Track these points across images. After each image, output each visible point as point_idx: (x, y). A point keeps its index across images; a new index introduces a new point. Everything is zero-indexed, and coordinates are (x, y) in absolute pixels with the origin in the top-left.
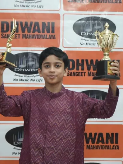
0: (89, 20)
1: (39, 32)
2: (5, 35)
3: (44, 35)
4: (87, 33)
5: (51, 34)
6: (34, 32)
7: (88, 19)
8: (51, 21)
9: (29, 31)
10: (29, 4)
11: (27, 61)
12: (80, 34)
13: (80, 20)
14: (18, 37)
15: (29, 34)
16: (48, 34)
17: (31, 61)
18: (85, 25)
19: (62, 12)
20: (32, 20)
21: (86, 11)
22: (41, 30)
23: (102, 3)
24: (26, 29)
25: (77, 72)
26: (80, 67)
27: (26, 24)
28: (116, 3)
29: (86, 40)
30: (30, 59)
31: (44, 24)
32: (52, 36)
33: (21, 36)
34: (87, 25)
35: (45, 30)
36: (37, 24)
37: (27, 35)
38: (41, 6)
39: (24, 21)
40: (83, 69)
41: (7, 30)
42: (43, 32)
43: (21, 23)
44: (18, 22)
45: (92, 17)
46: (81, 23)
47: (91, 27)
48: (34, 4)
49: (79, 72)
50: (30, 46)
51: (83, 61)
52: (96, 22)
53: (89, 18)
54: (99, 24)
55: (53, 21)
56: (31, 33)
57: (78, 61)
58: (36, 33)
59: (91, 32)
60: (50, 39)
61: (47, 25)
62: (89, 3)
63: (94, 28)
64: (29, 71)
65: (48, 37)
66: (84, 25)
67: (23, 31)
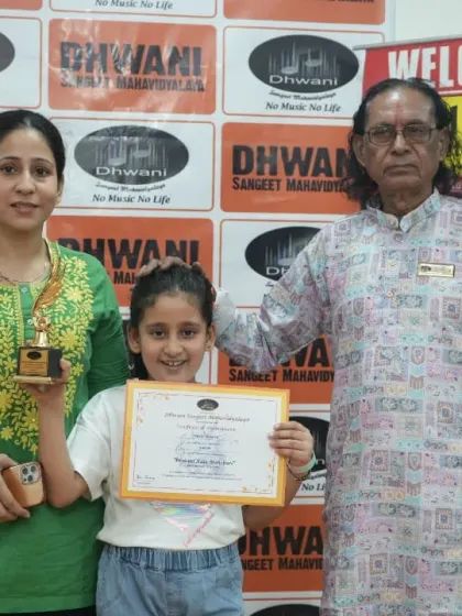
0: (119, 136)
4: (114, 170)
7: (114, 132)
13: (94, 134)
18: (107, 147)
21: (111, 110)
23: (151, 88)
28: (190, 89)
29: (109, 188)
34: (112, 146)
45: (125, 128)
46: (95, 143)
47: (123, 152)
52: (137, 139)
54: (143, 147)
59: (122, 167)
62: (117, 90)
63: (131, 157)
66: (104, 148)
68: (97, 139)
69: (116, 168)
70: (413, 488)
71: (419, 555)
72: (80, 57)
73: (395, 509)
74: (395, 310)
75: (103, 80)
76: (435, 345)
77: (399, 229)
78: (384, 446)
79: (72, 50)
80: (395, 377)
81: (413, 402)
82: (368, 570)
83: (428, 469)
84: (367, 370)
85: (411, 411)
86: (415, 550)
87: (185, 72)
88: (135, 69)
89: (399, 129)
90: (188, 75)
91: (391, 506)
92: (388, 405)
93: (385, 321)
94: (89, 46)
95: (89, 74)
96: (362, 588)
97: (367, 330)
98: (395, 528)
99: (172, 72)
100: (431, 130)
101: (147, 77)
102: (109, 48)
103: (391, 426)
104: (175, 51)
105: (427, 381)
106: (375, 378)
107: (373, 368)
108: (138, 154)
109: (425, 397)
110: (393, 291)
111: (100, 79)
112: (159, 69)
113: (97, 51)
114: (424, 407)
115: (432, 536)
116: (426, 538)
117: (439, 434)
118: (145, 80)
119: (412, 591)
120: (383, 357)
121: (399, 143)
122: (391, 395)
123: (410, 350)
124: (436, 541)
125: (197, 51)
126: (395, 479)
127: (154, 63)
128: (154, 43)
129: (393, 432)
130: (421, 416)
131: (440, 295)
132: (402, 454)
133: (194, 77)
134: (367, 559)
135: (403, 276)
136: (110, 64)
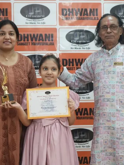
0: (77, 32)
1: (43, 41)
2: (20, 43)
3: (46, 43)
4: (76, 41)
5: (51, 42)
6: (39, 40)
8: (51, 33)
9: (36, 40)
10: (36, 22)
11: (35, 61)
12: (70, 42)
14: (28, 44)
15: (36, 42)
16: (49, 42)
17: (38, 60)
19: (58, 27)
20: (37, 33)
21: (75, 25)
22: (44, 40)
23: (85, 20)
24: (34, 39)
25: (69, 68)
26: (71, 64)
27: (34, 35)
28: (95, 19)
29: (75, 46)
30: (37, 59)
31: (46, 35)
32: (52, 43)
33: (31, 44)
34: (75, 35)
35: (47, 39)
36: (41, 35)
37: (35, 43)
38: (44, 23)
39: (32, 33)
40: (73, 65)
41: (21, 40)
42: (46, 40)
43: (31, 35)
44: (28, 34)
45: (78, 30)
46: (71, 34)
47: (78, 36)
48: (39, 22)
49: (70, 68)
50: (37, 51)
51: (73, 60)
52: (81, 33)
53: (76, 30)
54: (83, 35)
55: (52, 33)
56: (37, 42)
57: (69, 60)
58: (41, 41)
59: (78, 40)
60: (50, 45)
61: (48, 36)
63: (80, 38)
64: (36, 67)
65: (49, 44)
66: (73, 35)
67: (32, 40)
68: (71, 33)
69: (76, 40)
70: (113, 122)
71: (116, 140)
72: (67, 12)
73: (109, 128)
74: (107, 75)
75: (73, 18)
76: (118, 84)
77: (109, 54)
78: (105, 111)
79: (64, 10)
80: (107, 93)
81: (112, 99)
82: (103, 144)
83: (118, 117)
84: (100, 91)
85: (112, 102)
86: (114, 138)
87: (94, 15)
88: (81, 15)
89: (109, 26)
90: (94, 16)
91: (108, 127)
92: (106, 100)
93: (105, 78)
94: (69, 9)
95: (69, 17)
96: (102, 149)
97: (100, 81)
98: (109, 133)
99: (90, 15)
100: (117, 27)
101: (84, 17)
102: (74, 9)
103: (107, 106)
104: (91, 10)
105: (116, 94)
106: (102, 93)
107: (102, 90)
108: (82, 37)
109: (115, 98)
110: (107, 70)
111: (72, 18)
112: (87, 15)
113: (71, 10)
114: (115, 101)
115: (119, 135)
116: (118, 135)
117: (120, 108)
118: (83, 18)
119: (114, 149)
120: (104, 88)
121: (109, 30)
122: (107, 98)
123: (111, 85)
124: (120, 136)
125: (97, 10)
126: (109, 120)
127: (86, 13)
128: (86, 8)
129: (108, 107)
130: (115, 103)
131: (119, 71)
132: (110, 113)
133: (96, 17)
134: (103, 141)
135: (109, 66)
136: (74, 14)
